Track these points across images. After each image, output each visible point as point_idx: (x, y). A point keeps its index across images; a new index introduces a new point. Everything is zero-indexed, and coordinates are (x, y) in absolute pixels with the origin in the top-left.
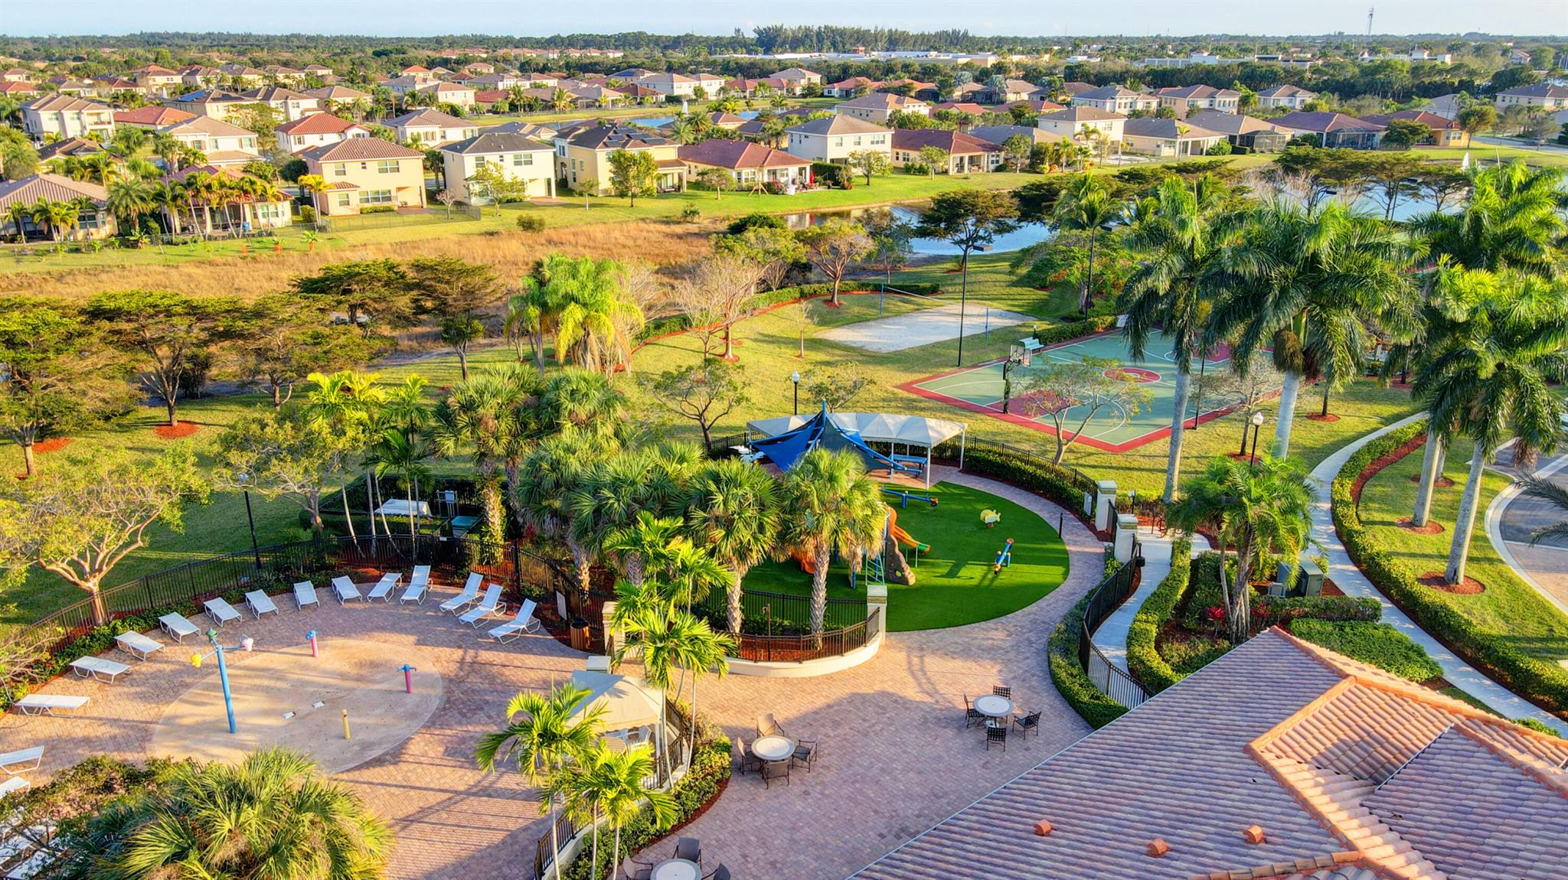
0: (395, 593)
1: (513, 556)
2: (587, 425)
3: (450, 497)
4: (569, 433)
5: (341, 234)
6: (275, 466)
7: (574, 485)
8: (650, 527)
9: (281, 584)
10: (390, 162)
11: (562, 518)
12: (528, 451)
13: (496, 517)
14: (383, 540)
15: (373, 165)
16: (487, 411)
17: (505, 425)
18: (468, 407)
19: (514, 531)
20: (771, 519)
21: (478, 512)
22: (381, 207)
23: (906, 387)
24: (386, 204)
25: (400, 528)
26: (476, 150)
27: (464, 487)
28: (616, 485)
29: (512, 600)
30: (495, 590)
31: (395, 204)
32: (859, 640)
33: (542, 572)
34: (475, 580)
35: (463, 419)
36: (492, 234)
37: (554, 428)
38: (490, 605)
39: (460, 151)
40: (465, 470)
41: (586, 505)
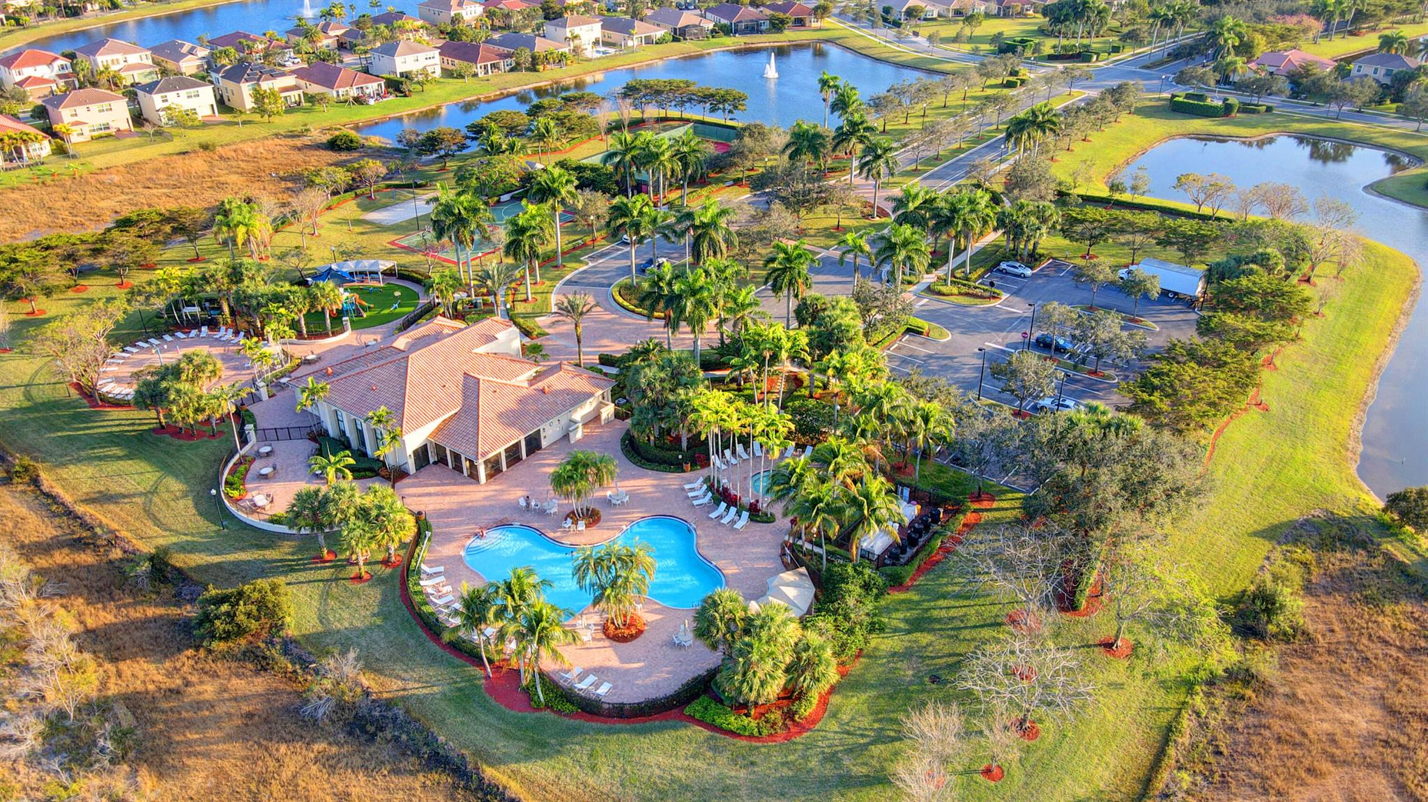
0: (198, 336)
1: (234, 321)
2: (252, 278)
3: (207, 304)
4: (247, 282)
5: (89, 159)
6: (152, 300)
7: (251, 297)
8: (273, 306)
9: (159, 335)
10: (105, 105)
11: (248, 307)
12: (234, 288)
13: (226, 309)
14: (188, 320)
15: (95, 107)
16: (219, 275)
17: (226, 280)
18: (212, 276)
19: (233, 313)
20: (307, 301)
21: (220, 308)
22: (106, 136)
23: (392, 243)
24: (107, 132)
25: (193, 316)
26: (160, 91)
27: (211, 301)
28: (262, 296)
29: (237, 333)
30: (231, 331)
31: (112, 131)
32: (343, 331)
33: (245, 325)
34: (223, 328)
35: (211, 280)
36: (184, 153)
37: (241, 280)
38: (230, 335)
39: (150, 92)
40: (215, 295)
41: (254, 302)
